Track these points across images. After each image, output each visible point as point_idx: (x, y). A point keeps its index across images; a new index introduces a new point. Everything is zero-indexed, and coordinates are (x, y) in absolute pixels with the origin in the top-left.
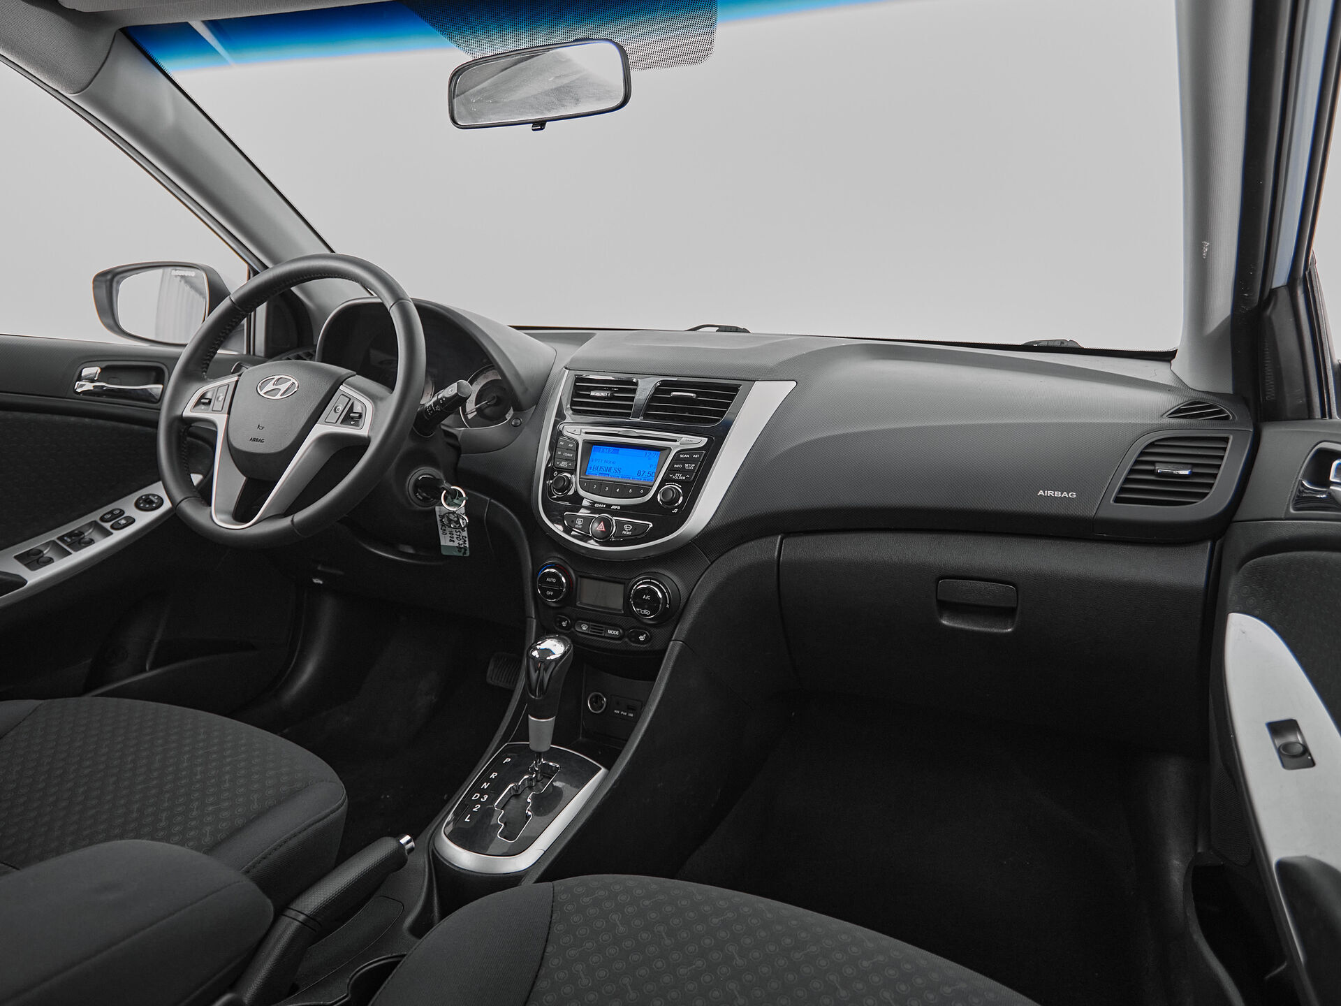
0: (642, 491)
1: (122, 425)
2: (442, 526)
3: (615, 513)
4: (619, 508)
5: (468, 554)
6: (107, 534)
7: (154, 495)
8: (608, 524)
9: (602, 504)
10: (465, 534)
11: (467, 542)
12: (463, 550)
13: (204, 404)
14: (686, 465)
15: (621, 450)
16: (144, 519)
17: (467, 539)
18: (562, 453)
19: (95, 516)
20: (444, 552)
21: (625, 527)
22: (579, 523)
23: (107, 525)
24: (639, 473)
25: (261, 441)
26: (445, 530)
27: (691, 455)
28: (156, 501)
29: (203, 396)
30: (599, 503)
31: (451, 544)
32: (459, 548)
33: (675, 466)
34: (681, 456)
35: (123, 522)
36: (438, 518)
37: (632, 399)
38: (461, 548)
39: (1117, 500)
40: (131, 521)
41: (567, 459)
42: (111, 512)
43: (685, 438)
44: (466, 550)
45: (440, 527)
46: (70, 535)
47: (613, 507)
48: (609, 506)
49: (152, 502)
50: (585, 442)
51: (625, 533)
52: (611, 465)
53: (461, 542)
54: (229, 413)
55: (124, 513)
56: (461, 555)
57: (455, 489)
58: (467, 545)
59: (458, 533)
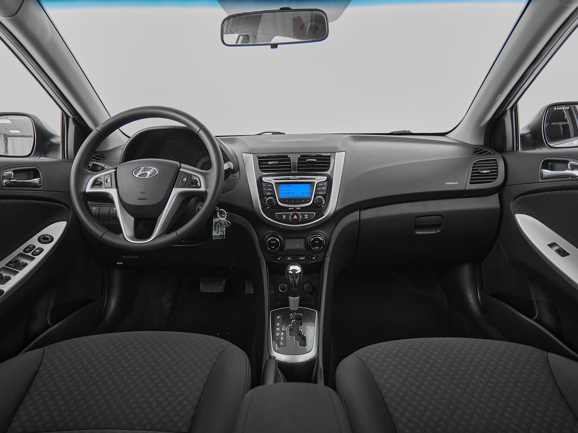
0: (308, 200)
1: (27, 201)
2: (215, 227)
3: (299, 211)
4: (300, 208)
5: (224, 237)
6: (32, 259)
7: (47, 235)
8: (298, 216)
9: (292, 208)
10: (224, 229)
11: (225, 233)
12: (222, 236)
13: (97, 185)
14: (323, 188)
15: (292, 185)
16: (47, 248)
17: (225, 231)
18: (266, 189)
19: (20, 250)
20: (214, 239)
21: (305, 215)
22: (284, 217)
23: (30, 254)
24: (303, 193)
25: (146, 199)
26: (215, 229)
27: (323, 184)
28: (50, 238)
29: (96, 180)
30: (291, 208)
31: (218, 234)
32: (221, 236)
33: (318, 189)
34: (320, 185)
35: (38, 251)
36: (214, 224)
37: (290, 164)
38: (222, 235)
39: (471, 183)
40: (42, 250)
41: (269, 191)
42: (28, 247)
43: (319, 177)
44: (224, 236)
45: (213, 227)
46: (11, 262)
47: (297, 208)
48: (295, 208)
49: (47, 239)
50: (276, 183)
51: (306, 218)
52: (289, 192)
53: (222, 233)
54: (117, 187)
55: (35, 247)
56: (221, 238)
57: (222, 210)
58: (225, 234)
59: (221, 230)
